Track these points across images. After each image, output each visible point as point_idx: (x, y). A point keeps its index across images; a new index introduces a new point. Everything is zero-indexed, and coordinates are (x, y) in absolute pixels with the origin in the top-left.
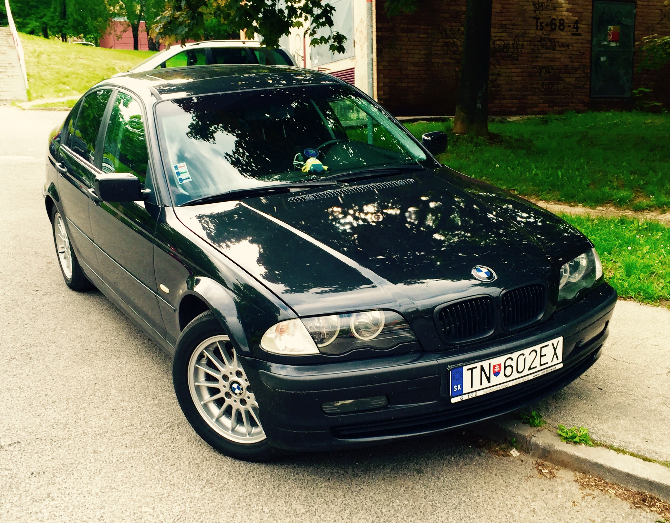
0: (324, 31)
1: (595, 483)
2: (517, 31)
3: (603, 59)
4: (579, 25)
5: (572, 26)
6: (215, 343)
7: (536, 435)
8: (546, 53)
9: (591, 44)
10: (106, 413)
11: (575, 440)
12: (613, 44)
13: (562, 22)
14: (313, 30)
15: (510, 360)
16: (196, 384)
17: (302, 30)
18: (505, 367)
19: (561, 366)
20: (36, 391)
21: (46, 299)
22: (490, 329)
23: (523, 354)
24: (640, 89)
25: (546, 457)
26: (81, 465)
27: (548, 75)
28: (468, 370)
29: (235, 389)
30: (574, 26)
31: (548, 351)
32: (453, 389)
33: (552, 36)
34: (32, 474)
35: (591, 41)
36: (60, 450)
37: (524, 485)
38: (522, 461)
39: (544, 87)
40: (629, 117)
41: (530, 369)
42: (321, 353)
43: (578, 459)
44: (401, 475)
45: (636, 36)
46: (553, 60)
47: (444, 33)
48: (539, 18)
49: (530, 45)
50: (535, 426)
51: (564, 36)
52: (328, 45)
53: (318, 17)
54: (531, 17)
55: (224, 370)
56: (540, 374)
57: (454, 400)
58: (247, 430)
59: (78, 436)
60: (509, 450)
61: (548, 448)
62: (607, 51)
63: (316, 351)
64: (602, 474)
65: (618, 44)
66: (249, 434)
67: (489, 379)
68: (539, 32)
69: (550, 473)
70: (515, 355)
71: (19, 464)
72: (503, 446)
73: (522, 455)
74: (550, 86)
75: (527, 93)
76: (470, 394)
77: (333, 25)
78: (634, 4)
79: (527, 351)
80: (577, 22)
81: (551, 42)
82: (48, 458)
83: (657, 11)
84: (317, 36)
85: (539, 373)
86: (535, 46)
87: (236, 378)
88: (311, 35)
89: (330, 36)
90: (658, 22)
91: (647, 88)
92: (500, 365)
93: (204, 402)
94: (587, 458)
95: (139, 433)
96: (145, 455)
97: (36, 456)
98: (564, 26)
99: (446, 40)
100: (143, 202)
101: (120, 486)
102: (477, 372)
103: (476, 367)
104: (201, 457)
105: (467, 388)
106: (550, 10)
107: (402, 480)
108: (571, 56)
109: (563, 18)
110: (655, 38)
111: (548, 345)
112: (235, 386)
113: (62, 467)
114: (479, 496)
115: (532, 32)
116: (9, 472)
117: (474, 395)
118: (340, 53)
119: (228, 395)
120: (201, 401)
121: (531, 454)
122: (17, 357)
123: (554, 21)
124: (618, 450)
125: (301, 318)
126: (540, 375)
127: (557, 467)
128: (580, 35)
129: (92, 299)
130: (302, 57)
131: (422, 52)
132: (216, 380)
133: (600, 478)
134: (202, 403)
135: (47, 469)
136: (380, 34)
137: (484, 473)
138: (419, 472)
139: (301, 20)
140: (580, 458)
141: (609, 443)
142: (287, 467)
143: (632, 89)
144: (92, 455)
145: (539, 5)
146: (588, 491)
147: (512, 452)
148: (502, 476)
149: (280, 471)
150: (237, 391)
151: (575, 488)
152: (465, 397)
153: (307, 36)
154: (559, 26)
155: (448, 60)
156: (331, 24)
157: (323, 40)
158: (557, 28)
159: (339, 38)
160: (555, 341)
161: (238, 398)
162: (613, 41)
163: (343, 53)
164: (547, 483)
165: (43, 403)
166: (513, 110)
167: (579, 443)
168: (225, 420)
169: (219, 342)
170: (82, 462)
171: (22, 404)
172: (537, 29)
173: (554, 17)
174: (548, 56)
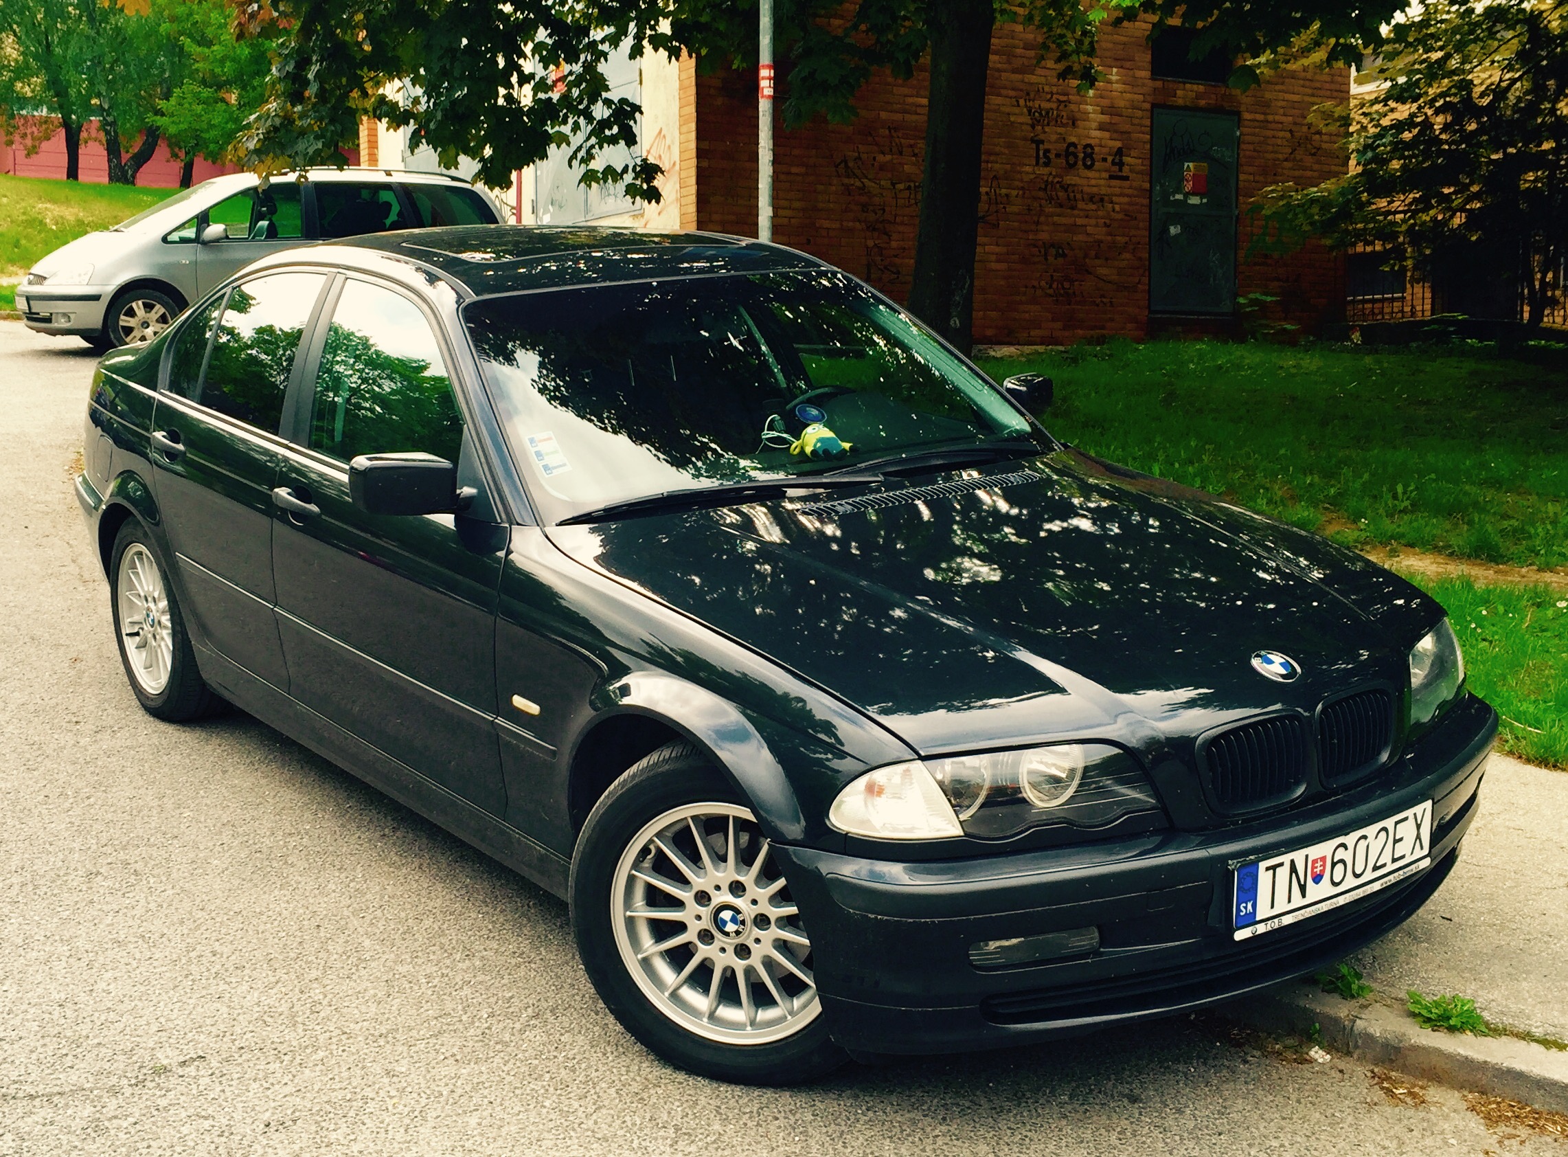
0: (614, 156)
1: (1514, 1112)
2: (997, 166)
3: (1174, 230)
4: (1126, 159)
5: (1110, 159)
6: (686, 818)
7: (1363, 1016)
8: (1059, 215)
9: (1150, 198)
10: (375, 988)
11: (1452, 1022)
12: (1195, 200)
13: (1089, 150)
14: (588, 152)
15: (1341, 849)
16: (628, 913)
17: (566, 151)
18: (1334, 865)
19: (1426, 863)
20: (184, 945)
21: (106, 741)
22: (1297, 784)
23: (1365, 837)
24: (1252, 296)
25: (1392, 1061)
26: (371, 1104)
27: (1060, 260)
28: (1268, 869)
29: (724, 923)
30: (1113, 160)
31: (1407, 831)
32: (1239, 910)
33: (1070, 179)
34: (268, 1125)
35: (1151, 191)
36: (307, 1071)
37: (1368, 1122)
38: (1341, 1071)
39: (1055, 286)
40: (1246, 354)
41: (1375, 868)
42: (966, 835)
43: (1468, 1064)
44: (1097, 1107)
45: (1241, 184)
46: (1073, 228)
47: (843, 165)
48: (1042, 142)
49: (1023, 197)
50: (1353, 997)
51: (1093, 180)
52: (621, 187)
53: (605, 124)
54: (1025, 139)
55: (699, 882)
56: (1392, 879)
57: (1240, 935)
58: (747, 1014)
59: (334, 1040)
60: (1305, 1050)
61: (1395, 1043)
62: (1182, 213)
63: (957, 831)
64: (1524, 1093)
65: (1205, 201)
66: (753, 1023)
67: (1303, 889)
68: (1046, 170)
69: (1410, 1093)
70: (1350, 839)
71: (224, 1104)
72: (1290, 1041)
73: (1336, 1060)
74: (1067, 285)
75: (1018, 298)
76: (1269, 922)
77: (635, 143)
78: (1236, 118)
79: (1371, 831)
80: (1120, 152)
81: (1066, 191)
82: (287, 1090)
83: (1281, 134)
84: (597, 165)
85: (1391, 877)
86: (1035, 198)
87: (729, 898)
88: (583, 161)
89: (627, 166)
90: (1285, 156)
91: (1266, 294)
92: (1323, 859)
93: (644, 955)
94: (1489, 1060)
95: (472, 1032)
96: (509, 1079)
97: (255, 1086)
98: (1093, 160)
99: (846, 181)
100: (452, 516)
101: (485, 1144)
102: (1283, 873)
103: (1281, 864)
104: (638, 1078)
105: (1263, 911)
106: (1064, 125)
107: (1104, 1117)
108: (1108, 222)
109: (1092, 142)
110: (1290, 189)
111: (1406, 819)
112: (726, 915)
113: (329, 1108)
114: (1282, 1146)
115: (1029, 170)
116: (210, 1122)
117: (1275, 924)
118: (650, 202)
119: (706, 936)
120: (636, 954)
121: (1355, 1056)
122: (102, 870)
123: (1072, 149)
124: (1546, 1043)
125: (924, 759)
126: (1393, 881)
127: (1420, 1083)
128: (1126, 178)
129: (215, 741)
130: (513, 208)
131: (797, 204)
132: (678, 904)
133: (1519, 1102)
134: (640, 956)
135: (297, 1114)
136: (705, 164)
137: (1271, 1098)
138: (1134, 1100)
139: (566, 129)
140: (1472, 1061)
141: (1522, 1027)
142: (840, 1095)
143: (1236, 295)
144: (386, 1080)
145: (1040, 114)
146: (1502, 1129)
147: (1312, 1053)
148: (1313, 1104)
149: (828, 1105)
150: (731, 927)
151: (1475, 1124)
152: (1261, 929)
153: (575, 163)
154: (1084, 159)
155: (851, 224)
156: (631, 140)
157: (611, 173)
158: (1080, 163)
159: (649, 171)
160: (1418, 809)
161: (730, 943)
162: (1194, 194)
163: (658, 202)
164: (1414, 1116)
165: (213, 971)
166: (989, 332)
167: (1458, 1030)
168: (690, 995)
169: (692, 817)
170: (371, 1095)
171: (168, 974)
172: (1037, 164)
173: (1073, 139)
174: (1063, 220)
